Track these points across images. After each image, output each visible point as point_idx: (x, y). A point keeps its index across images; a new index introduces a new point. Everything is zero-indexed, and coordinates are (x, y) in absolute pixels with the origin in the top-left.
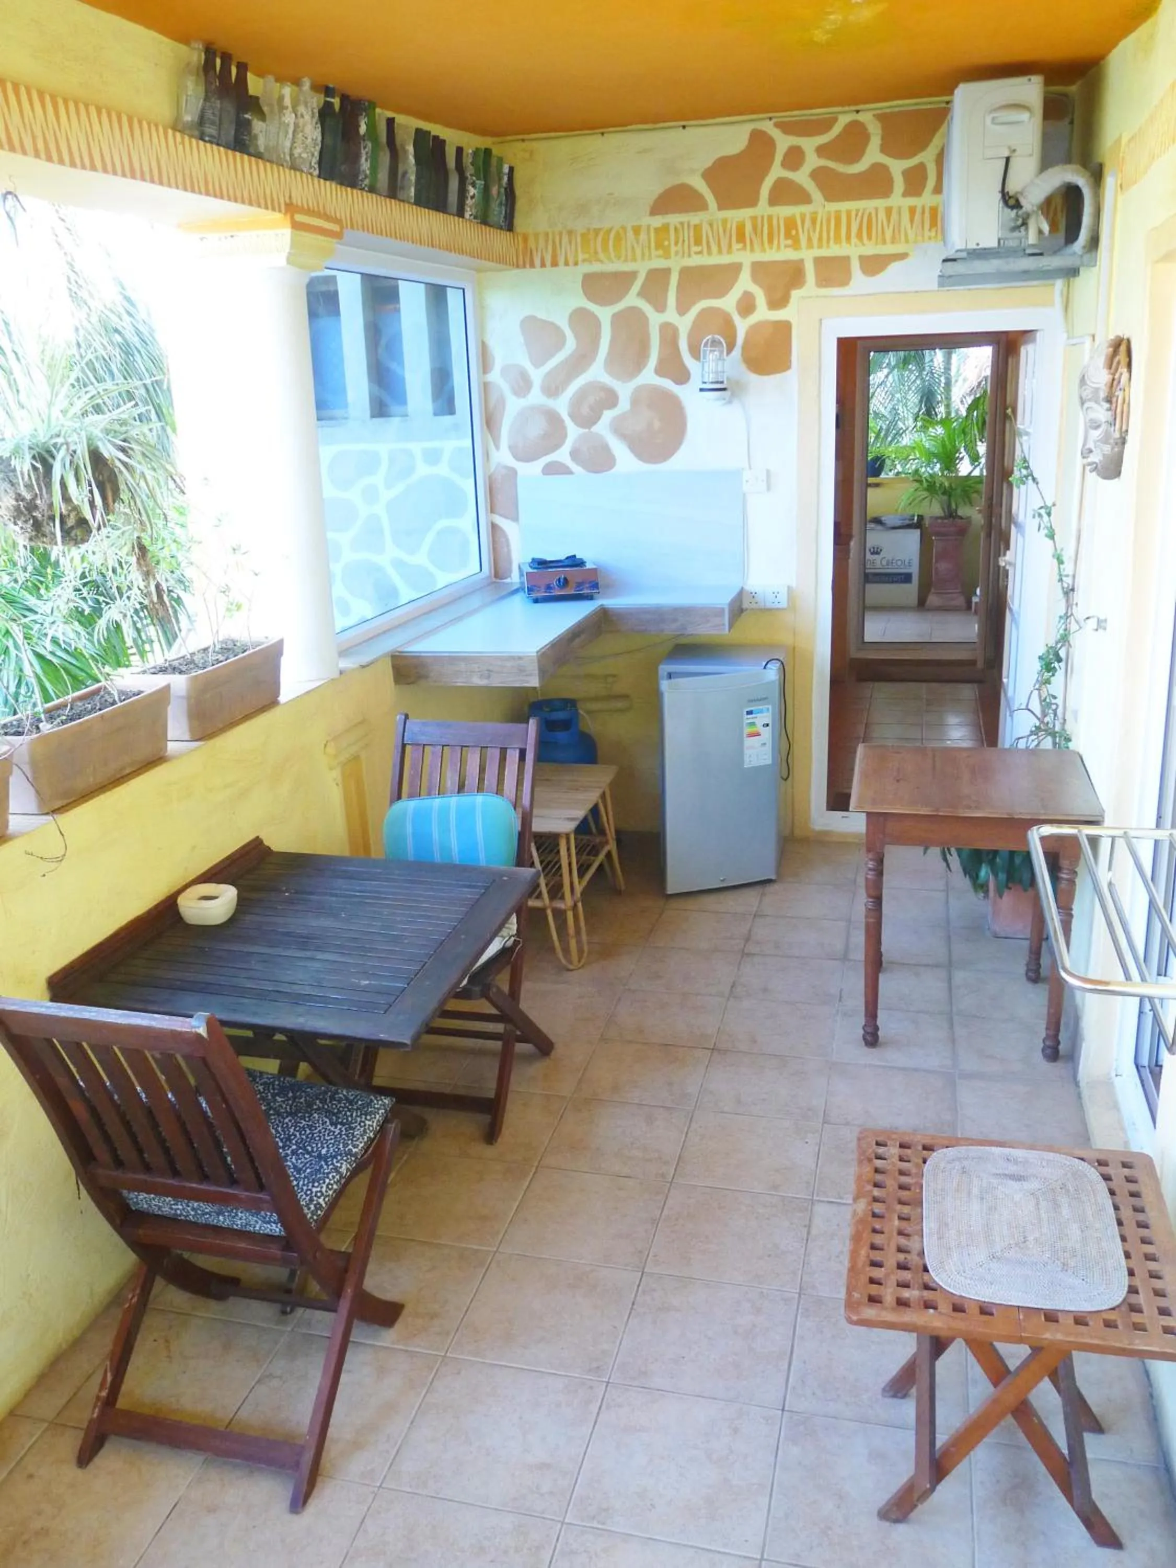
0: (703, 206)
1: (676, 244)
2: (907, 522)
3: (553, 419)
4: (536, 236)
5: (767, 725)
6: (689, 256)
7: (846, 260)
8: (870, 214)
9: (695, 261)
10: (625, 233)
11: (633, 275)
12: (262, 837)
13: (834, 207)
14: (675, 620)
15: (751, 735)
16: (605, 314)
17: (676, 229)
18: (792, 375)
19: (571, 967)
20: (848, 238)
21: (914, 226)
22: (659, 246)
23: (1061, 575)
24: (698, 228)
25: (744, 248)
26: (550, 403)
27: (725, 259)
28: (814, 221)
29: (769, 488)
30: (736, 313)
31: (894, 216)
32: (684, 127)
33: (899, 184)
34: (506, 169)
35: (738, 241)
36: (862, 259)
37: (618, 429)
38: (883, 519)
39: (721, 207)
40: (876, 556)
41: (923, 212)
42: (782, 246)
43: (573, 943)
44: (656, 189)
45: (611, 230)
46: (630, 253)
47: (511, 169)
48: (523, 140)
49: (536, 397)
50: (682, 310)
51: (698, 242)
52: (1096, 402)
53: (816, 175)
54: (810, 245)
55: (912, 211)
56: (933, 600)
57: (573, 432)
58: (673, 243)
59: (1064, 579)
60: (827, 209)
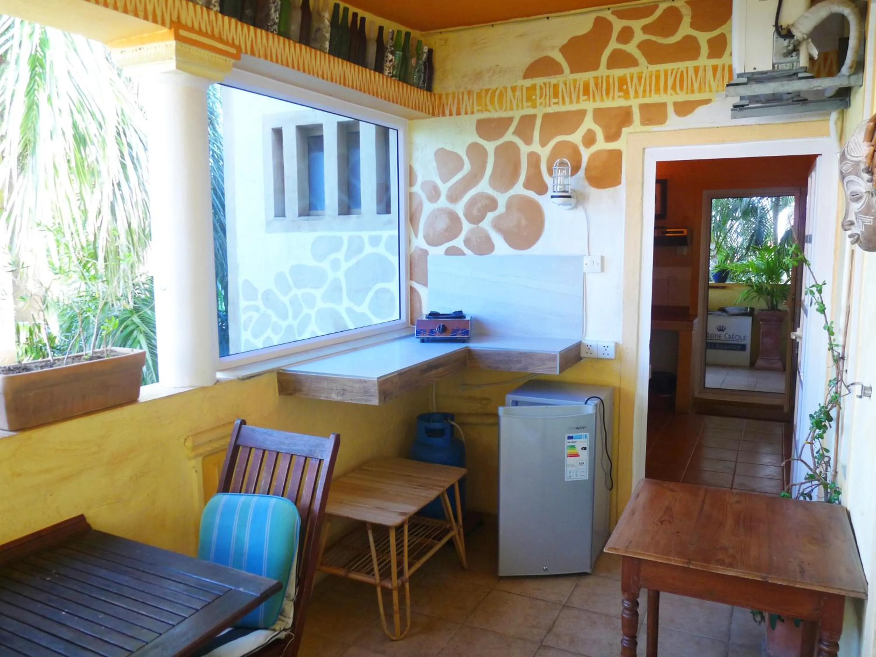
0: (560, 71)
1: (541, 97)
2: (743, 312)
3: (454, 218)
4: (447, 95)
5: (585, 449)
6: (550, 105)
7: (664, 105)
8: (682, 73)
9: (553, 109)
10: (506, 92)
11: (510, 120)
12: (86, 516)
13: (655, 68)
14: (519, 362)
15: (571, 456)
16: (490, 147)
17: (541, 88)
18: (621, 190)
19: (394, 638)
20: (665, 90)
21: (716, 78)
22: (529, 99)
23: (831, 344)
24: (556, 86)
25: (589, 99)
26: (451, 206)
27: (574, 107)
28: (640, 79)
29: (602, 270)
30: (582, 144)
31: (701, 73)
32: (548, 18)
33: (705, 49)
34: (426, 49)
35: (584, 95)
36: (675, 104)
37: (497, 226)
38: (727, 309)
39: (572, 72)
40: (721, 332)
41: (723, 69)
42: (616, 96)
43: (397, 617)
44: (528, 60)
45: (495, 91)
46: (508, 105)
47: (430, 51)
48: (441, 33)
49: (443, 202)
50: (543, 144)
51: (556, 95)
52: (857, 175)
53: (641, 46)
54: (636, 96)
55: (715, 68)
56: (760, 362)
57: (467, 226)
58: (538, 98)
59: (834, 348)
60: (650, 69)
